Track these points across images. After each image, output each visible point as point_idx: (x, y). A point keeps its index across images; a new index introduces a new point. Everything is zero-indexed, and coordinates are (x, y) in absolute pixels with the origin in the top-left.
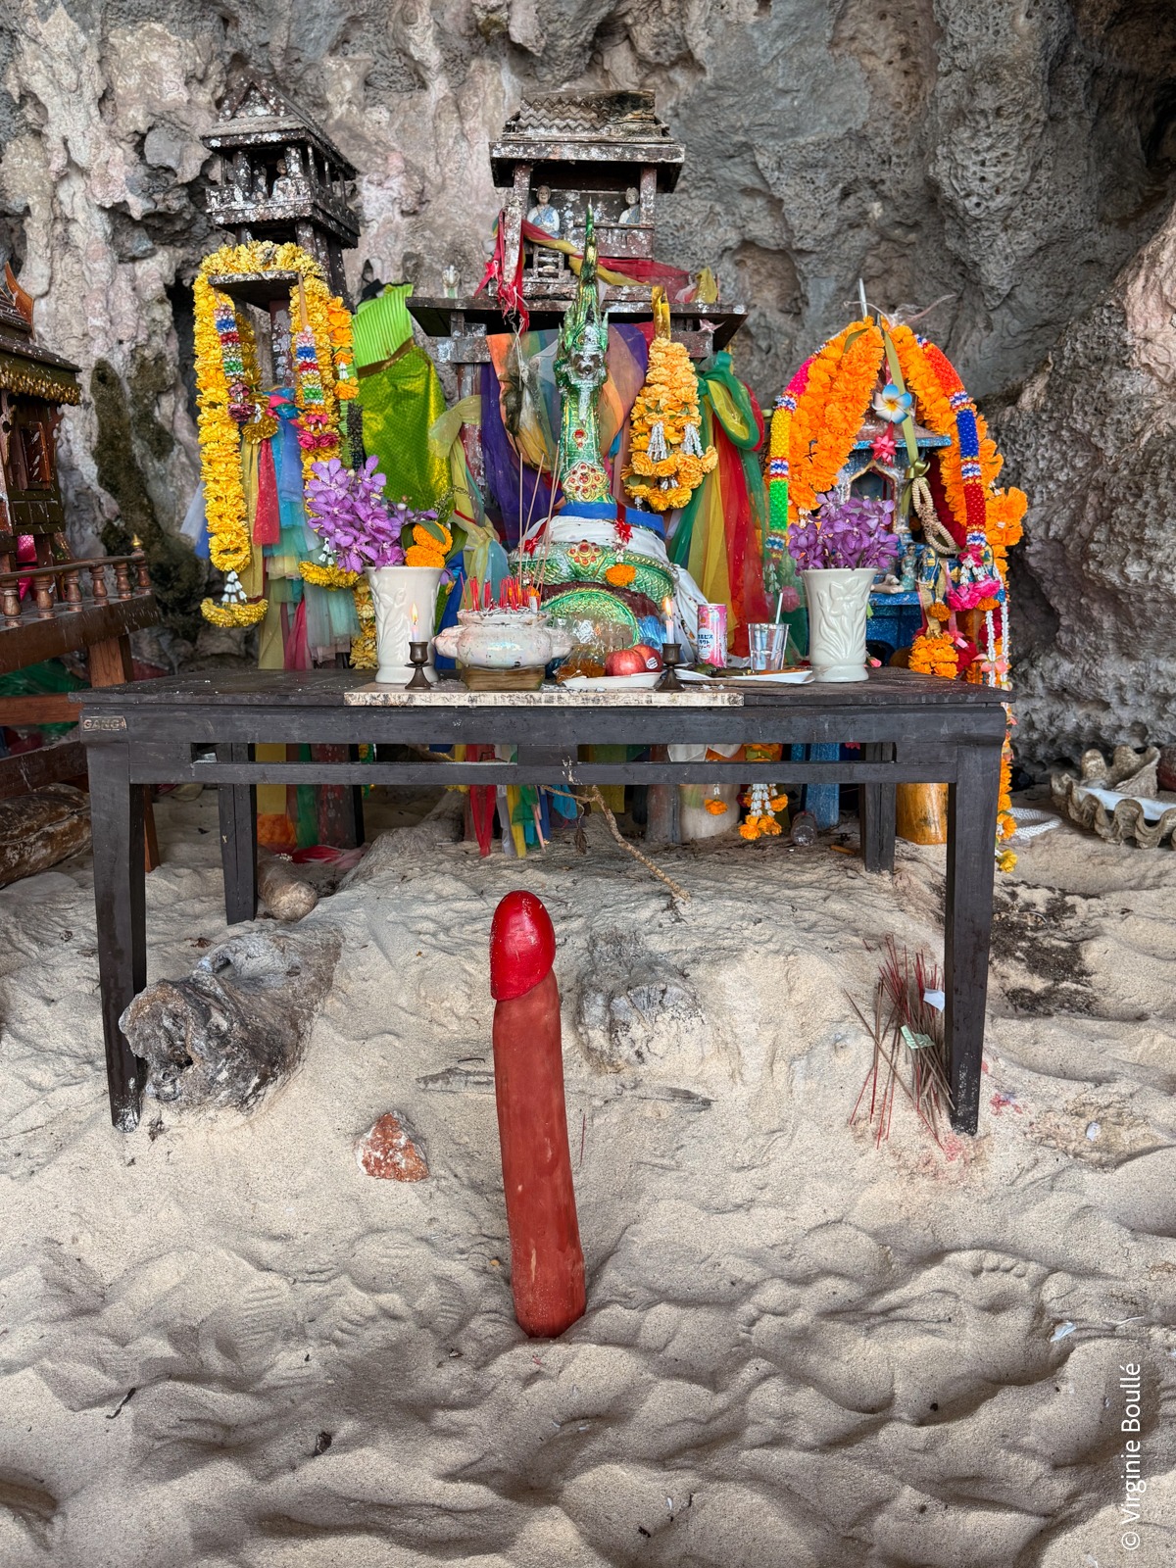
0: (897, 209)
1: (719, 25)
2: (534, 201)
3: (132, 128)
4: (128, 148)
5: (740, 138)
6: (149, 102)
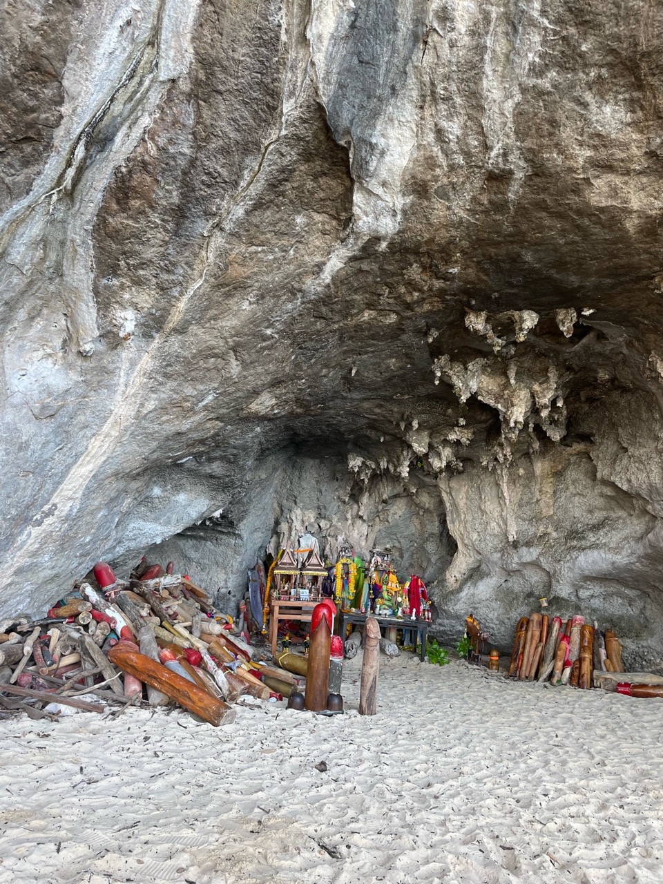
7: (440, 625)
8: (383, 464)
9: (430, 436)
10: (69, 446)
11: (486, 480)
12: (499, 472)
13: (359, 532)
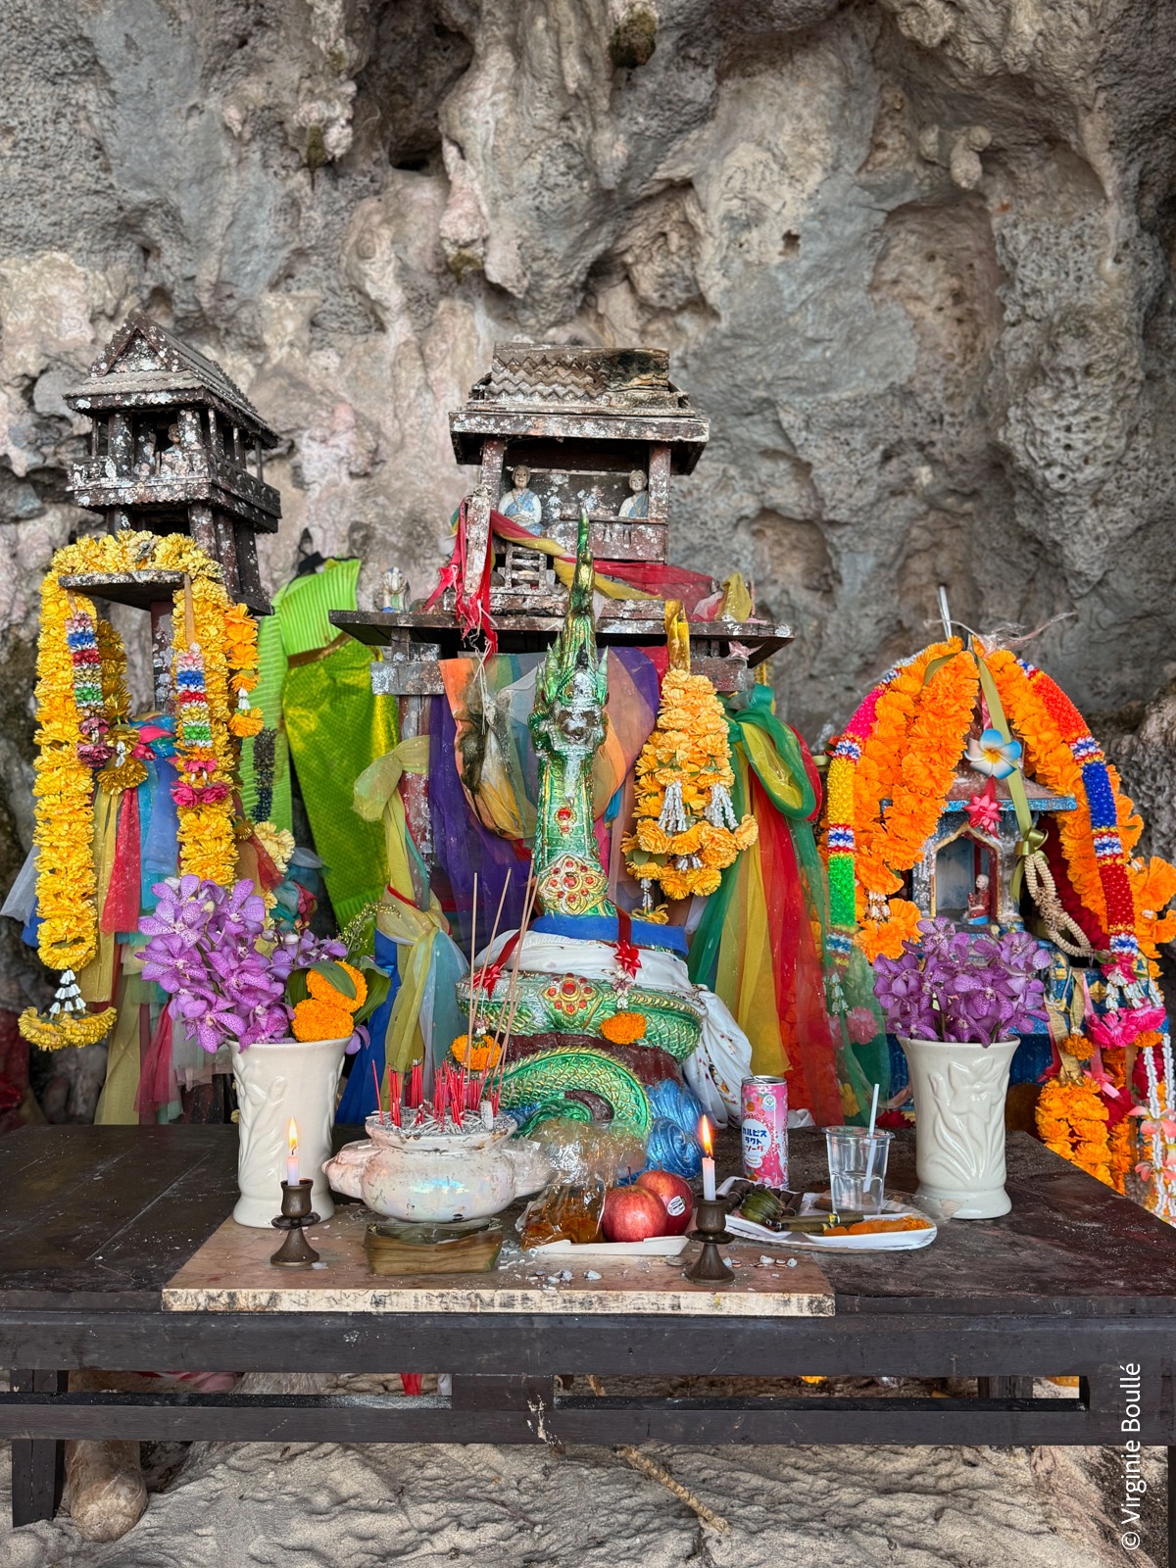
0: (950, 475)
1: (737, 266)
2: (508, 483)
3: (20, 371)
4: (14, 393)
5: (761, 393)
6: (43, 341)
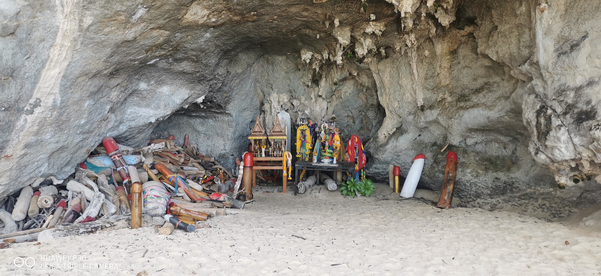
7: (375, 168)
8: (326, 56)
9: (352, 31)
10: (34, 55)
11: (403, 62)
12: (409, 54)
13: (320, 107)
